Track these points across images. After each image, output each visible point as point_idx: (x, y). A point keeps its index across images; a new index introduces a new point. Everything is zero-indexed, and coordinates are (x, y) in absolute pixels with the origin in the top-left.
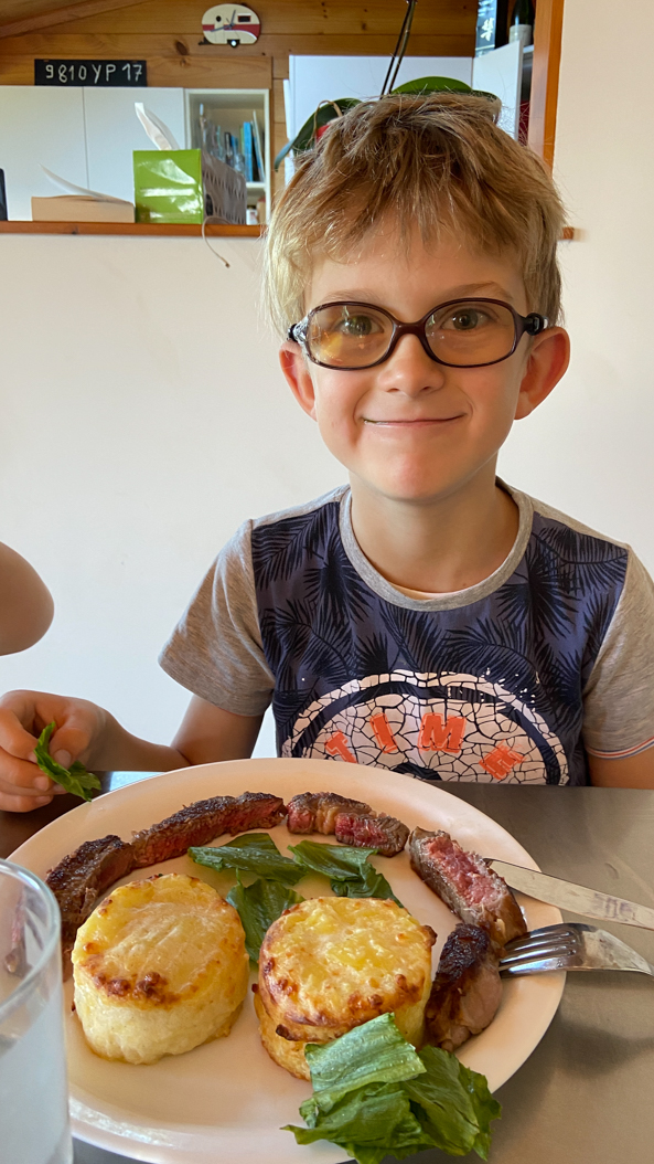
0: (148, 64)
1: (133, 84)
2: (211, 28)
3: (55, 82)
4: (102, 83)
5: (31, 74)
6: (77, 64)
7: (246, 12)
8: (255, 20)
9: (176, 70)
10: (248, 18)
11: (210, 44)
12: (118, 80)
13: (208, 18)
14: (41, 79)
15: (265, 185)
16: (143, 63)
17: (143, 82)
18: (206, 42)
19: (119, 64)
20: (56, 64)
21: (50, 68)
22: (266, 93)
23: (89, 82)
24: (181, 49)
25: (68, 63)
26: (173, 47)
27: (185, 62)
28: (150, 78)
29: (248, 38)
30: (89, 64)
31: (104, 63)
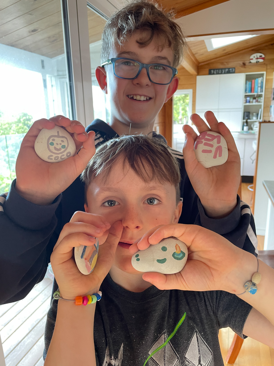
0: (236, 68)
1: (232, 73)
2: (252, 59)
3: (214, 74)
4: (225, 73)
5: (207, 72)
6: (219, 69)
7: (261, 54)
8: (263, 56)
9: (243, 69)
10: (261, 56)
11: (252, 63)
12: (229, 72)
13: (252, 57)
14: (210, 73)
15: (263, 93)
16: (234, 68)
17: (234, 73)
18: (250, 62)
19: (229, 69)
20: (214, 70)
21: (212, 71)
22: (265, 73)
23: (222, 73)
24: (244, 64)
25: (217, 69)
26: (242, 64)
27: (245, 67)
28: (236, 71)
29: (261, 60)
30: (222, 69)
31: (225, 69)
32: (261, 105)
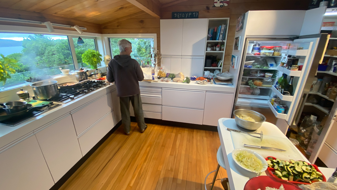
0: (199, 12)
1: (195, 18)
2: (216, 2)
3: (177, 18)
4: (188, 18)
5: (171, 16)
6: (182, 13)
11: (216, 7)
12: (192, 17)
14: (173, 17)
15: (225, 41)
17: (197, 17)
18: (214, 6)
19: (192, 13)
20: (177, 13)
21: (176, 15)
22: (229, 19)
23: (185, 18)
24: (208, 8)
25: (180, 13)
26: (205, 7)
27: (208, 11)
29: (225, 5)
30: (185, 13)
31: (189, 12)
32: (222, 53)
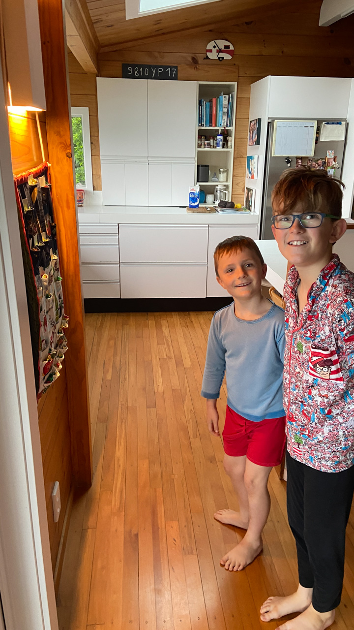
0: (179, 68)
1: (170, 79)
2: (211, 51)
3: (133, 77)
4: (156, 78)
7: (228, 43)
9: (192, 72)
10: (228, 47)
11: (210, 59)
12: (164, 76)
13: (210, 46)
14: (125, 75)
15: (233, 129)
16: (176, 67)
17: (176, 78)
18: (207, 58)
19: (165, 67)
20: (133, 66)
21: (130, 69)
22: (236, 84)
23: (149, 77)
24: (195, 61)
25: (139, 66)
26: (190, 59)
27: (196, 67)
28: (178, 76)
29: (227, 57)
30: (150, 67)
31: (157, 67)
32: (229, 153)
